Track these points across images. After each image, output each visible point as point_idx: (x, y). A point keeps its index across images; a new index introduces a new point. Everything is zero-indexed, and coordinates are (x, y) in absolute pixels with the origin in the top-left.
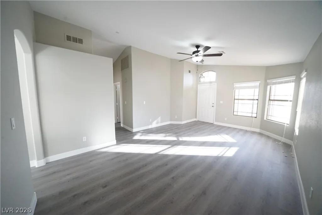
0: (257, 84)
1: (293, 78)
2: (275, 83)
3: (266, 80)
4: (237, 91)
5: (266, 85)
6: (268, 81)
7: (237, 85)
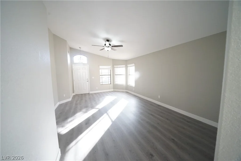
0: (109, 67)
1: (124, 66)
2: (117, 67)
3: (113, 66)
4: (100, 70)
5: (113, 68)
6: (115, 66)
7: (101, 67)
